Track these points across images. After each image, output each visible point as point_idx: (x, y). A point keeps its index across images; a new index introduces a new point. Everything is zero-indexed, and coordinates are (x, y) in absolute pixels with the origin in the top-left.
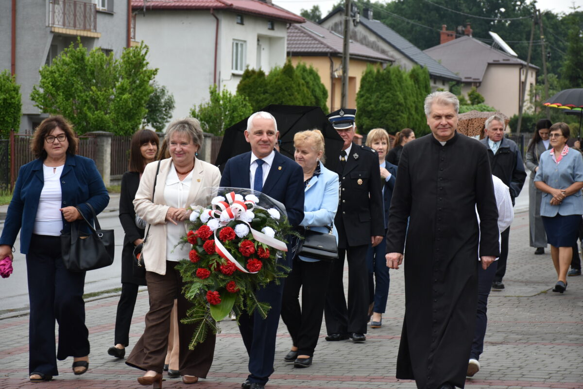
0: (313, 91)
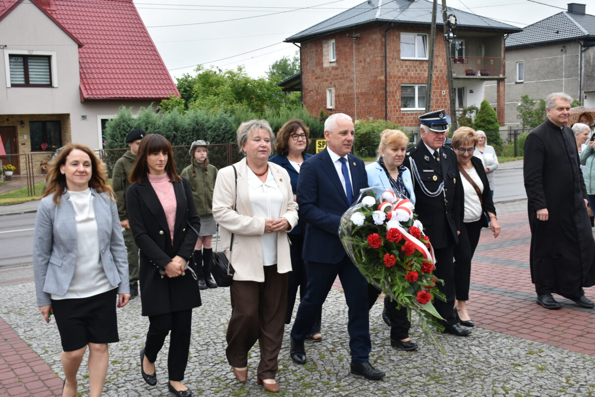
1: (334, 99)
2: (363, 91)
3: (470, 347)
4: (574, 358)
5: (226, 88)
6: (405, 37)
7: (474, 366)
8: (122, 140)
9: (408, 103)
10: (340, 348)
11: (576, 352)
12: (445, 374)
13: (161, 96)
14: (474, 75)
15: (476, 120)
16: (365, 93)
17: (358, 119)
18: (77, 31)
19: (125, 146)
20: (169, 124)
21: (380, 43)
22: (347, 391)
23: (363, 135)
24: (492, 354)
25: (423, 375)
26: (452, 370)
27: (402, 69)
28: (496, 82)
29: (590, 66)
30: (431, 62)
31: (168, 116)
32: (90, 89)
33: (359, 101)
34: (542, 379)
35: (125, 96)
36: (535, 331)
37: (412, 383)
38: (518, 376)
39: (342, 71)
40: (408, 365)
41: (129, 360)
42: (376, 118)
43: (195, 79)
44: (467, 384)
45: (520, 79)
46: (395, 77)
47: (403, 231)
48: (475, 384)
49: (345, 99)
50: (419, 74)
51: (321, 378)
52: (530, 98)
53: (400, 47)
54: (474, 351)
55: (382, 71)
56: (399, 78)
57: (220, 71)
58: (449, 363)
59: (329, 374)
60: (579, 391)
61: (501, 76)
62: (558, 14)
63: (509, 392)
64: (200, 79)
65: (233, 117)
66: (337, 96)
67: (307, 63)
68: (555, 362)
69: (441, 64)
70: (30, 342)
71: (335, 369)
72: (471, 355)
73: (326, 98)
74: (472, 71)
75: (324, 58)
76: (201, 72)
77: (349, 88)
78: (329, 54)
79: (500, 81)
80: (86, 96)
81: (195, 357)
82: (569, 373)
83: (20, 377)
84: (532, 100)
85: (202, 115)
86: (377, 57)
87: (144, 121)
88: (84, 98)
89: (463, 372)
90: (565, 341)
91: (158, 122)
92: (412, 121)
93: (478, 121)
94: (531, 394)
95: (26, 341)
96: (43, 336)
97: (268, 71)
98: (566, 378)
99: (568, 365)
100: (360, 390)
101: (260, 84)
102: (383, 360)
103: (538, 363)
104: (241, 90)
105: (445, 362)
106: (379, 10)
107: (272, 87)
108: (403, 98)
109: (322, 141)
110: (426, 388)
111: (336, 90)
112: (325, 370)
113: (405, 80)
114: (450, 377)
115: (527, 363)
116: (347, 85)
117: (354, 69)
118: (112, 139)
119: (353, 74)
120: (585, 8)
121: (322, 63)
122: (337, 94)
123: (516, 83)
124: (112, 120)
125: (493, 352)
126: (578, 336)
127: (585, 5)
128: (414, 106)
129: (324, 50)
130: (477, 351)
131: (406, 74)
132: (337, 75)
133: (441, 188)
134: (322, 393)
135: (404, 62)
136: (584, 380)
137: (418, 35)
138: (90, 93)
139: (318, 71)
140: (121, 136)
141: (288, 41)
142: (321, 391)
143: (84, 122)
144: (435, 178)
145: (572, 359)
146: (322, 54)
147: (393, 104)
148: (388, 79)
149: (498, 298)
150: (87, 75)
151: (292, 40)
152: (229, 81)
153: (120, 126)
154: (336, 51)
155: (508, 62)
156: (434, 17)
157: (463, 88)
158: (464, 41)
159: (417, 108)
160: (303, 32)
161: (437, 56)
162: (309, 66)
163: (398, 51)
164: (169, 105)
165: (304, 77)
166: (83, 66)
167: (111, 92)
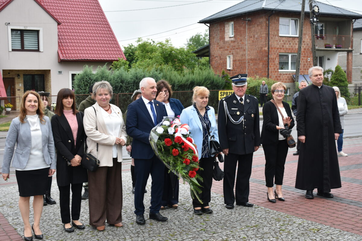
1: (232, 63)
2: (253, 57)
5: (158, 54)
6: (283, 21)
8: (85, 88)
9: (284, 66)
13: (113, 59)
14: (331, 47)
15: (331, 79)
16: (254, 59)
18: (57, 14)
19: (87, 93)
20: (117, 78)
21: (265, 25)
23: (252, 88)
27: (280, 43)
28: (346, 53)
30: (300, 38)
31: (117, 72)
32: (65, 53)
33: (249, 65)
35: (88, 58)
39: (238, 43)
42: (261, 76)
43: (136, 48)
46: (275, 48)
49: (239, 63)
50: (292, 46)
53: (278, 27)
55: (266, 44)
56: (278, 49)
57: (154, 42)
61: (350, 49)
64: (140, 47)
65: (162, 74)
66: (234, 61)
67: (214, 38)
69: (307, 39)
70: (16, 227)
73: (226, 62)
74: (329, 45)
75: (226, 34)
76: (140, 43)
77: (242, 55)
78: (229, 32)
79: (349, 52)
80: (62, 58)
85: (140, 72)
86: (263, 34)
87: (101, 76)
91: (110, 77)
92: (286, 79)
93: (333, 80)
95: (14, 226)
97: (187, 43)
101: (181, 51)
104: (167, 55)
106: (265, 2)
107: (189, 54)
108: (280, 63)
109: (223, 91)
111: (234, 56)
113: (282, 51)
116: (241, 53)
117: (247, 42)
118: (78, 88)
119: (246, 46)
121: (224, 38)
122: (234, 59)
123: (360, 54)
124: (78, 74)
128: (288, 69)
129: (226, 29)
131: (283, 46)
132: (235, 46)
133: (242, 119)
135: (282, 38)
137: (292, 19)
138: (64, 56)
139: (221, 43)
140: (85, 86)
141: (201, 22)
143: (60, 75)
144: (238, 113)
146: (224, 31)
147: (273, 67)
148: (270, 50)
149: (346, 206)
150: (63, 44)
151: (204, 22)
152: (160, 49)
153: (84, 79)
154: (234, 29)
155: (354, 39)
156: (303, 7)
157: (323, 57)
158: (324, 24)
159: (290, 70)
160: (212, 16)
161: (305, 34)
162: (215, 40)
163: (278, 31)
164: (118, 65)
165: (211, 47)
166: (60, 38)
167: (79, 56)
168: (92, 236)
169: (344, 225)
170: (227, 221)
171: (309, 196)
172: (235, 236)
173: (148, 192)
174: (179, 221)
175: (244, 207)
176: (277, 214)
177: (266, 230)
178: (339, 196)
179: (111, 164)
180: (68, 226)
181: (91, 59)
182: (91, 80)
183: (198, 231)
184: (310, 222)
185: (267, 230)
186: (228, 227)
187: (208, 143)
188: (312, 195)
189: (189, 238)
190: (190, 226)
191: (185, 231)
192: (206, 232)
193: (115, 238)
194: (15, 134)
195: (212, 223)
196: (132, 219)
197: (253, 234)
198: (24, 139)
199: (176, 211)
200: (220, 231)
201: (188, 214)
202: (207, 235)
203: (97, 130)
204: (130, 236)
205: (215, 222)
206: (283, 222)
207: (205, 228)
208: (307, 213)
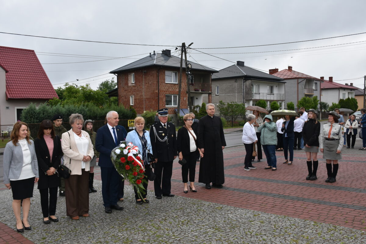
0: (354, 102)
1: (133, 101)
2: (148, 97)
3: (228, 214)
4: (274, 217)
5: (80, 94)
6: (167, 73)
7: (233, 223)
8: (30, 119)
9: (169, 103)
10: (168, 218)
11: (274, 214)
12: (221, 227)
13: (49, 98)
14: (198, 91)
15: (200, 112)
16: (149, 98)
17: (145, 110)
18: (4, 65)
19: (32, 122)
20: (55, 112)
21: (156, 75)
22: (179, 237)
23: (148, 118)
24: (238, 217)
25: (212, 228)
26: (224, 225)
27: (166, 88)
28: (208, 94)
29: (247, 88)
30: (180, 84)
31: (54, 108)
32: (11, 93)
33: (146, 102)
34: (264, 227)
35: (30, 97)
36: (253, 206)
37: (208, 232)
38: (253, 226)
39: (138, 87)
40: (203, 224)
41: (64, 229)
42: (154, 110)
43: (64, 90)
44: (232, 231)
45: (217, 93)
46: (163, 91)
47: (133, 157)
48: (236, 231)
49: (139, 101)
50: (173, 90)
51: (164, 233)
52: (223, 102)
53: (165, 77)
54: (230, 216)
55: (157, 88)
56: (165, 91)
57: (77, 86)
58: (221, 222)
59: (167, 230)
60: (281, 231)
61: (210, 92)
62: (233, 65)
63: (252, 233)
64: (67, 90)
65: (88, 109)
66: (135, 99)
67: (121, 84)
68: (267, 219)
69: (183, 86)
70: (6, 223)
71: (170, 228)
72: (229, 218)
73: (130, 100)
74: (197, 89)
75: (129, 81)
76: (67, 86)
77: (141, 96)
78: (132, 80)
79: (210, 94)
80: (9, 97)
81: (98, 226)
82: (274, 223)
83: (6, 241)
84: (224, 103)
85: (72, 107)
86: (155, 81)
87: (42, 110)
88: (8, 98)
89: (229, 226)
90: (267, 210)
91: (49, 111)
92: (171, 112)
93: (201, 112)
94: (262, 233)
95: (3, 222)
96: (12, 219)
97: (99, 87)
98: (274, 225)
99: (272, 220)
100: (185, 237)
101: (96, 93)
102: (190, 222)
103: (260, 220)
104: (87, 96)
105: (219, 222)
106: (155, 60)
107: (103, 94)
108: (166, 101)
109: (131, 120)
110: (215, 234)
111: (135, 97)
112: (165, 228)
113: (167, 93)
114: (223, 228)
115: (255, 220)
116: (140, 94)
117: (144, 87)
118: (25, 119)
119: (143, 89)
120: (244, 63)
121: (128, 84)
122: (135, 98)
123: (216, 95)
124: (25, 109)
125: (238, 216)
126: (272, 207)
127: (244, 62)
128: (171, 105)
129: (129, 77)
130: (232, 216)
131: (168, 90)
132: (135, 90)
133: (166, 138)
134: (167, 240)
135: (167, 84)
136: (282, 226)
137: (173, 72)
138: (11, 95)
139: (126, 87)
140: (30, 117)
141: (111, 73)
142: (167, 239)
143: (8, 110)
144: (163, 134)
145: (273, 217)
146: (128, 79)
147: (162, 103)
148: (160, 92)
149: (232, 192)
150: (10, 87)
151: (113, 72)
152: (82, 92)
153: (29, 112)
154: (135, 78)
155: (212, 86)
156: (181, 65)
157: (193, 97)
158: (193, 76)
159: (173, 106)
160: (119, 68)
161: (182, 82)
162: (121, 85)
163: (164, 79)
164: (53, 102)
165: (119, 90)
166: (8, 82)
167: (22, 95)
168: (68, 225)
169: (236, 204)
170: (160, 207)
171: (208, 187)
172: (170, 216)
173: (97, 191)
174: (128, 210)
175: (169, 197)
176: (191, 200)
177: (188, 210)
178: (225, 186)
179: (80, 173)
180: (46, 219)
181: (32, 98)
182: (35, 114)
183: (144, 215)
184: (214, 204)
185: (190, 211)
186: (163, 211)
187: (146, 155)
188: (210, 186)
189: (140, 220)
190: (137, 212)
191: (135, 216)
192: (150, 215)
193: (86, 224)
194: (11, 154)
195: (151, 209)
196: (94, 210)
197: (182, 214)
198: (18, 157)
199: (123, 203)
200: (159, 214)
201: (132, 204)
202: (151, 217)
203: (71, 148)
204: (97, 222)
205: (153, 208)
206: (197, 205)
207: (148, 212)
208: (210, 198)
